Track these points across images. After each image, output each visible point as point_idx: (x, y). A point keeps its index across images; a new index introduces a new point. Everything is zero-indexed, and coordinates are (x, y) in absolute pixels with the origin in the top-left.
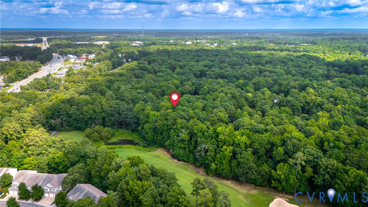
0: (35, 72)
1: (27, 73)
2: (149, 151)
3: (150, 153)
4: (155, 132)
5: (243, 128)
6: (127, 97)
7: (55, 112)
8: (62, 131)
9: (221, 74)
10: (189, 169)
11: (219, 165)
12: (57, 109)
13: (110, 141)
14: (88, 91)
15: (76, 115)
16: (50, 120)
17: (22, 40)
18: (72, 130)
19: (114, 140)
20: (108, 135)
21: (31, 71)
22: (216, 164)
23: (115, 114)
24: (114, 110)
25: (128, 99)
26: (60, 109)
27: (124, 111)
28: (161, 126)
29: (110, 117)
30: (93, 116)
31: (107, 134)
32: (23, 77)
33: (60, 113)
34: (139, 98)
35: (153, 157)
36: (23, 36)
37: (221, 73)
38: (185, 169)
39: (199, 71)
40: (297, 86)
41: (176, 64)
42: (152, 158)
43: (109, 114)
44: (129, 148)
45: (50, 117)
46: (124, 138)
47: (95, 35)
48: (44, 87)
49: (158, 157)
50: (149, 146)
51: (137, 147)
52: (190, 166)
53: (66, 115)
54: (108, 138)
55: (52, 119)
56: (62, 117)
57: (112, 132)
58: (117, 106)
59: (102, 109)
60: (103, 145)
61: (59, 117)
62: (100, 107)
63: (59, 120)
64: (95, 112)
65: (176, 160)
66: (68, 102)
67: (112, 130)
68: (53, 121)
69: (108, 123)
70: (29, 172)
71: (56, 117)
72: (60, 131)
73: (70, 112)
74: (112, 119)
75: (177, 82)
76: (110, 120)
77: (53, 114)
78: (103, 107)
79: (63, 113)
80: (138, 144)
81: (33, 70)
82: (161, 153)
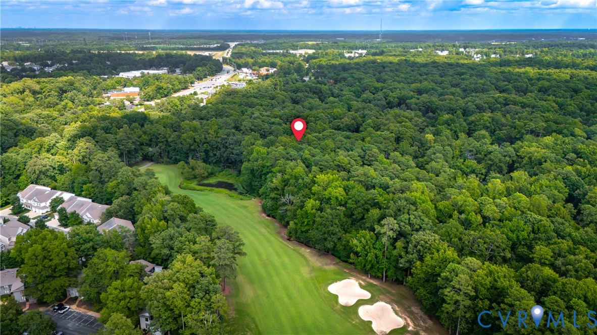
0: (184, 89)
1: (170, 90)
2: (242, 199)
3: (240, 202)
4: (254, 175)
5: (353, 180)
6: (245, 126)
7: (152, 137)
8: (160, 163)
9: (428, 104)
10: (271, 227)
11: (299, 225)
12: (156, 134)
13: (206, 182)
14: (209, 116)
15: (176, 144)
16: (146, 147)
17: (205, 46)
18: (172, 164)
19: (212, 181)
20: (203, 174)
21: (177, 88)
22: (296, 224)
23: (221, 147)
24: (220, 142)
25: (246, 129)
26: (160, 134)
27: (232, 144)
28: (260, 167)
29: (216, 151)
30: (192, 147)
31: (202, 171)
32: (163, 95)
33: (159, 140)
34: (264, 129)
35: (239, 207)
36: (207, 41)
37: (429, 102)
38: (265, 227)
39: (397, 98)
40: (541, 131)
41: (370, 86)
42: (237, 207)
43: (214, 146)
44: (221, 192)
45: (146, 143)
46: (225, 180)
47: (306, 39)
48: (176, 108)
49: (246, 207)
50: (246, 193)
51: (233, 193)
52: (276, 224)
53: (165, 143)
54: (204, 177)
55: (150, 146)
56: (160, 144)
57: (210, 171)
58: (226, 136)
59: (206, 138)
60: (193, 185)
61: (157, 145)
62: (203, 136)
63: (157, 148)
64: (195, 142)
65: (263, 215)
66: (172, 127)
67: (210, 168)
68: (151, 149)
69: (213, 159)
70: (79, 199)
71: (153, 144)
72: (158, 163)
73: (169, 140)
74: (218, 154)
75: (337, 112)
76: (215, 155)
77: (151, 140)
78: (207, 136)
79: (162, 140)
80: (236, 190)
81: (180, 86)
82: (253, 204)
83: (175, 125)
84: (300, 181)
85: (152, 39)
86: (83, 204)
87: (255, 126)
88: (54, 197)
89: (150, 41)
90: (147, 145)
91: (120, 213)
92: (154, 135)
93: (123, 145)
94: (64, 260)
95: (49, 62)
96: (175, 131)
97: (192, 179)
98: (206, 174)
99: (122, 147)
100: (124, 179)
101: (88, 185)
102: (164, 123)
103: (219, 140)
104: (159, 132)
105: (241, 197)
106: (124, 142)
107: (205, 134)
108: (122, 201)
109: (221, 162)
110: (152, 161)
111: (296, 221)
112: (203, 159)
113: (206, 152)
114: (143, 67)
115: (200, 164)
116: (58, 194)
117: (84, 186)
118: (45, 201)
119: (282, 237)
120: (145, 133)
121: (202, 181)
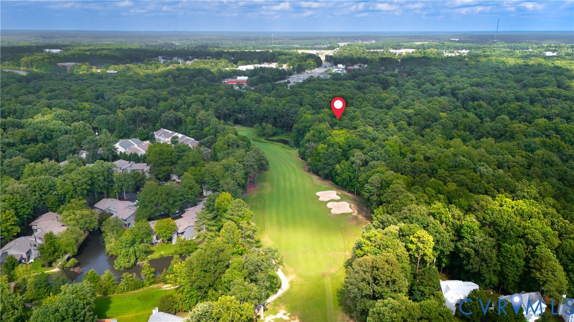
0: (282, 79)
4: (299, 133)
6: (305, 102)
7: (242, 107)
8: (246, 126)
11: (314, 161)
13: (271, 138)
15: (256, 112)
16: (237, 114)
17: (318, 46)
19: (276, 138)
20: (270, 133)
21: (276, 78)
22: (312, 160)
23: (285, 115)
24: (285, 112)
27: (293, 114)
28: (303, 127)
29: (282, 118)
30: (266, 115)
31: (269, 131)
33: (246, 109)
43: (280, 115)
46: (284, 138)
47: (417, 40)
50: (295, 146)
51: (286, 146)
52: (305, 163)
53: (250, 111)
54: (270, 135)
55: (240, 113)
56: (246, 113)
57: (274, 131)
58: (290, 108)
59: (275, 109)
60: (262, 139)
61: (245, 113)
62: (274, 107)
63: (244, 115)
64: (268, 111)
65: (299, 158)
66: (256, 101)
67: (275, 129)
68: (240, 116)
69: (279, 124)
70: (187, 137)
71: (242, 112)
72: (244, 126)
73: (252, 109)
74: (283, 120)
75: (385, 96)
76: (281, 121)
77: (240, 109)
78: (277, 107)
79: (248, 109)
80: (289, 144)
81: (279, 77)
82: (295, 152)
83: (257, 100)
84: (322, 134)
85: (274, 40)
86: (188, 140)
87: (313, 103)
88: (174, 135)
89: (273, 41)
90: (238, 112)
91: (207, 145)
92: (243, 105)
93: (221, 110)
94: (170, 157)
95: (190, 57)
96: (257, 103)
97: (262, 136)
98: (272, 133)
99: (219, 111)
100: (213, 126)
101: (194, 130)
102: (251, 98)
103: (284, 110)
104: (246, 104)
105: (290, 148)
106: (221, 108)
107: (275, 106)
108: (210, 138)
109: (285, 127)
110: (241, 124)
111: (312, 158)
112: (273, 124)
113: (275, 118)
114: (257, 62)
115: (270, 126)
116: (176, 134)
117: (191, 131)
118: (168, 137)
119: (305, 170)
120: (237, 104)
121: (268, 137)
